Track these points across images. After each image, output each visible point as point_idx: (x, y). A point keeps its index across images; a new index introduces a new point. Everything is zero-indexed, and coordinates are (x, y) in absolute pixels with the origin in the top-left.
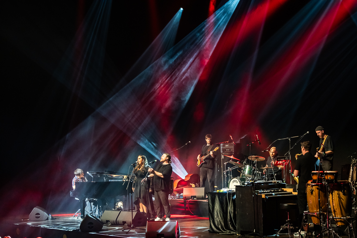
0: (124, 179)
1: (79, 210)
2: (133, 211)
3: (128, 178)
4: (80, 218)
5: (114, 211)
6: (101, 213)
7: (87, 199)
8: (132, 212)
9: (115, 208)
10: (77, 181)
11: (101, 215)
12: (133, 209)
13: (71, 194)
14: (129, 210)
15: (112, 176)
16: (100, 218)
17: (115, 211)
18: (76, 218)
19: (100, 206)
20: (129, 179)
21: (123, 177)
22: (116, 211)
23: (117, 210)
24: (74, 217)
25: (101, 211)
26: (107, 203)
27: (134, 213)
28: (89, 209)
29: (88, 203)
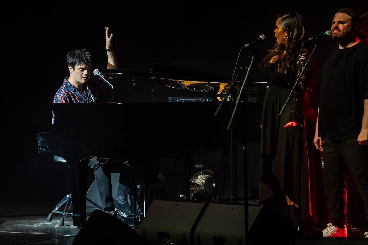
0: (220, 96)
1: (68, 196)
2: (250, 202)
3: (233, 91)
4: (70, 225)
5: (185, 201)
6: (142, 208)
7: (94, 161)
8: (246, 205)
9: (187, 192)
10: (71, 100)
11: (142, 216)
12: (249, 195)
13: (39, 145)
14: (235, 201)
15: (179, 85)
16: (137, 223)
17: (188, 200)
18: (56, 225)
19: (139, 186)
20: (235, 96)
21: (217, 89)
22: (191, 201)
23: (194, 197)
24: (50, 220)
25: (142, 201)
26: (160, 175)
27: (254, 211)
28: (101, 193)
29: (99, 173)
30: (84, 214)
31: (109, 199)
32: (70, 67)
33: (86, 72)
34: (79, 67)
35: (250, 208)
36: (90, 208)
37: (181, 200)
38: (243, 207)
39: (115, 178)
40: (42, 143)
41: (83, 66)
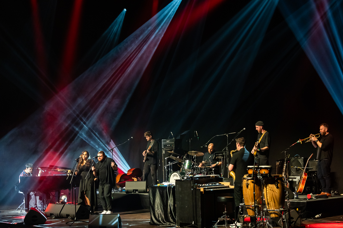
0: (68, 174)
3: (72, 172)
4: (24, 211)
6: (46, 206)
7: (32, 193)
8: (76, 205)
9: (59, 202)
11: (46, 209)
14: (73, 204)
16: (44, 211)
17: (59, 204)
18: (19, 211)
19: (45, 200)
20: (72, 174)
21: (67, 172)
22: (60, 204)
24: (17, 210)
25: (46, 204)
26: (51, 197)
27: (78, 207)
28: (33, 203)
29: (33, 197)
30: (28, 209)
31: (36, 204)
32: (26, 168)
33: (31, 170)
34: (30, 168)
35: (76, 206)
36: (30, 207)
37: (57, 204)
38: (75, 206)
39: (38, 197)
40: (16, 188)
41: (31, 169)
